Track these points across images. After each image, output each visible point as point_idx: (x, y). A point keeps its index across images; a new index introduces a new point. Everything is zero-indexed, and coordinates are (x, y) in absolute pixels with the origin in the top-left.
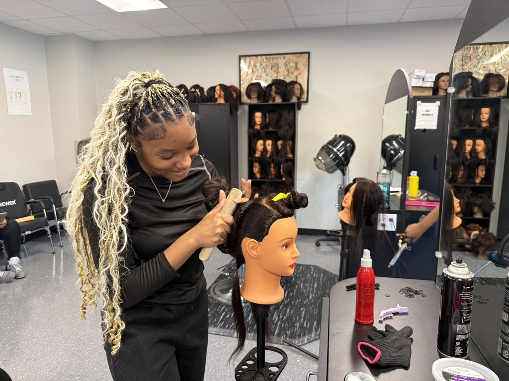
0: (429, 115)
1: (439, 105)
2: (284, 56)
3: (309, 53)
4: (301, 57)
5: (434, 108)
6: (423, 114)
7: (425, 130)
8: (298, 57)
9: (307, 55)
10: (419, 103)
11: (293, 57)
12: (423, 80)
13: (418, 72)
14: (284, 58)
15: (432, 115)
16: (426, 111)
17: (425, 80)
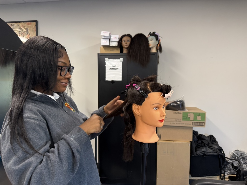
0: (115, 69)
1: (122, 61)
2: (18, 23)
3: (36, 22)
4: (30, 24)
5: (118, 63)
6: (111, 69)
7: (113, 82)
8: (28, 24)
9: (35, 23)
10: (107, 59)
11: (24, 24)
12: (110, 40)
13: (104, 33)
14: (19, 25)
15: (118, 69)
16: (113, 66)
17: (111, 40)
